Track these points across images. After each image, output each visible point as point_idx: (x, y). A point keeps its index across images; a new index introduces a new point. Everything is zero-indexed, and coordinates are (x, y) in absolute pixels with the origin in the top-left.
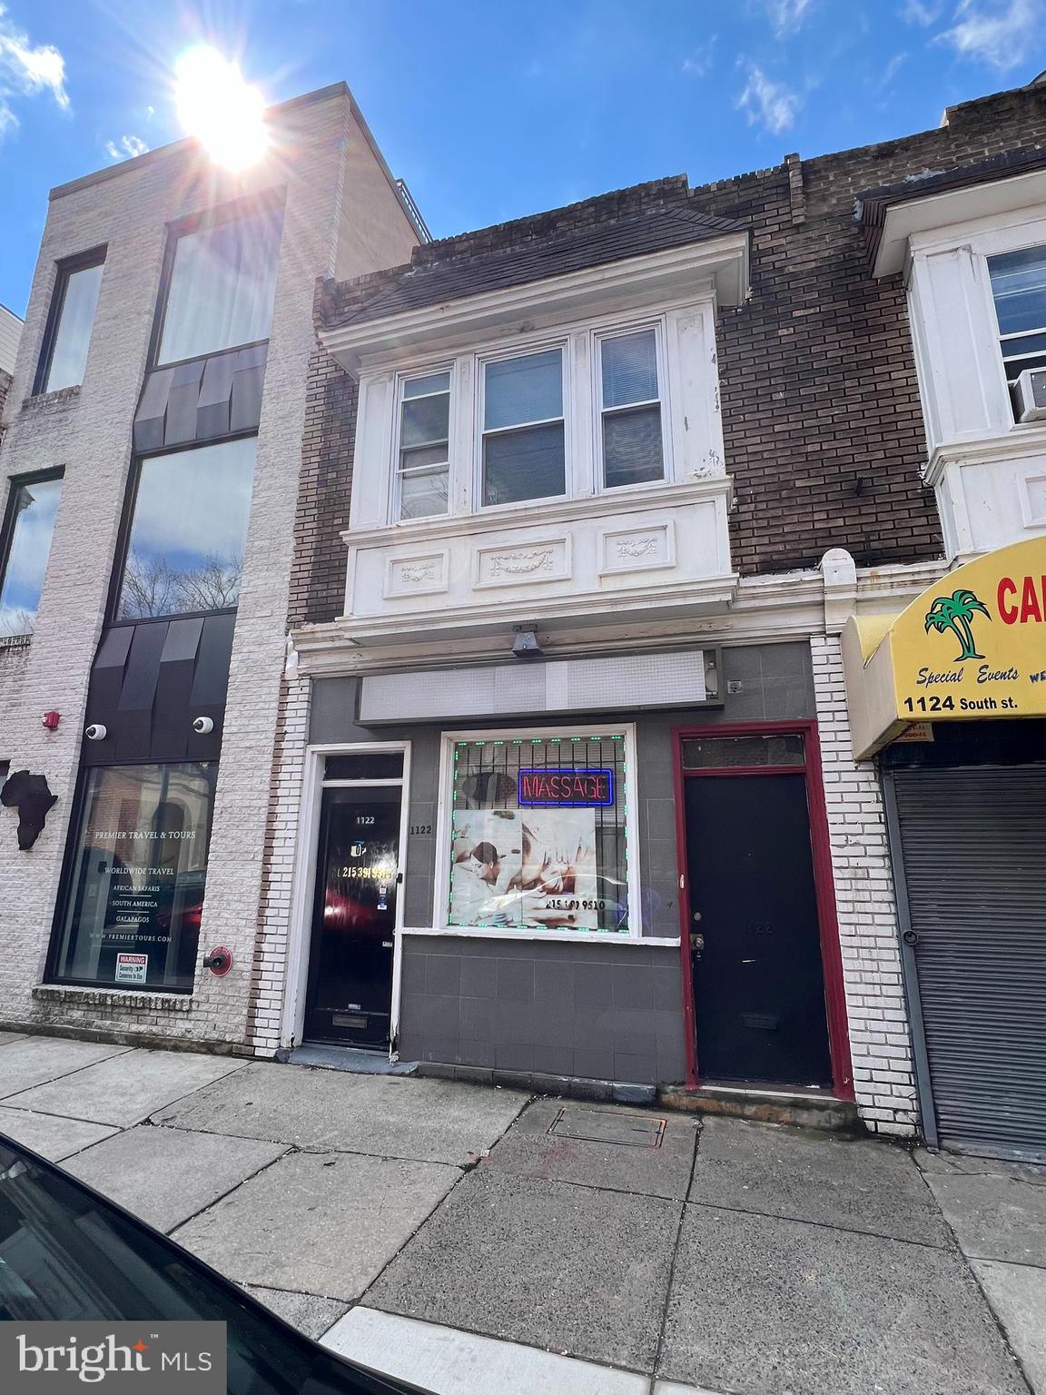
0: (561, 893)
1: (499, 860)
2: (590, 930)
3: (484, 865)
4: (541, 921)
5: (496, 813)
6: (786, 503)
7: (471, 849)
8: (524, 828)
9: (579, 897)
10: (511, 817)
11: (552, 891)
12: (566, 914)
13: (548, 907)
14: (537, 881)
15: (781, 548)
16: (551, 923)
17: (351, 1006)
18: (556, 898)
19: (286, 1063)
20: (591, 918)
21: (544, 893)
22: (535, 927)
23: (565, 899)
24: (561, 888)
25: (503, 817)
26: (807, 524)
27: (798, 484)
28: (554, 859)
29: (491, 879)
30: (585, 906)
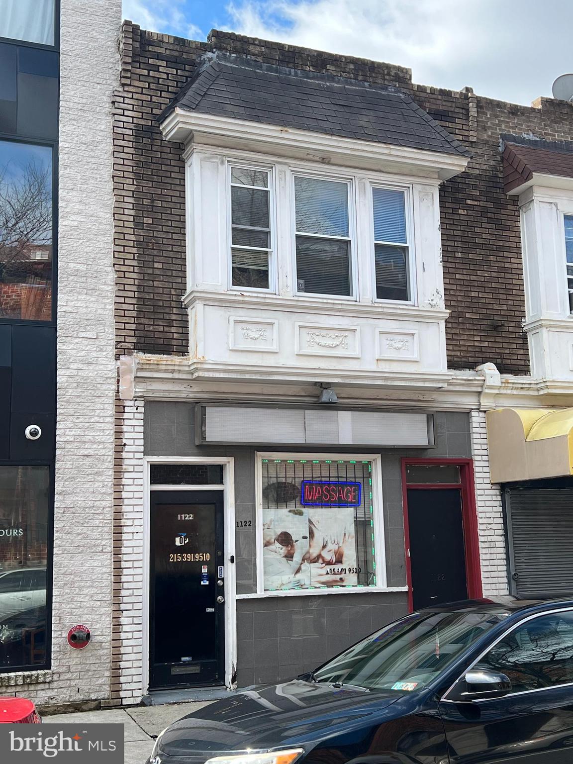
0: (334, 564)
1: (294, 543)
2: (353, 586)
3: (284, 548)
4: (323, 583)
5: (290, 511)
6: (461, 326)
7: (274, 537)
8: (310, 522)
9: (345, 565)
10: (301, 514)
11: (329, 563)
12: (338, 577)
13: (327, 574)
14: (319, 556)
15: (458, 354)
16: (329, 584)
17: (183, 659)
18: (332, 567)
19: (151, 705)
20: (352, 578)
21: (324, 565)
22: (319, 587)
23: (338, 567)
24: (334, 561)
25: (296, 514)
26: (471, 342)
27: (468, 315)
28: (329, 542)
29: (289, 556)
30: (350, 571)
